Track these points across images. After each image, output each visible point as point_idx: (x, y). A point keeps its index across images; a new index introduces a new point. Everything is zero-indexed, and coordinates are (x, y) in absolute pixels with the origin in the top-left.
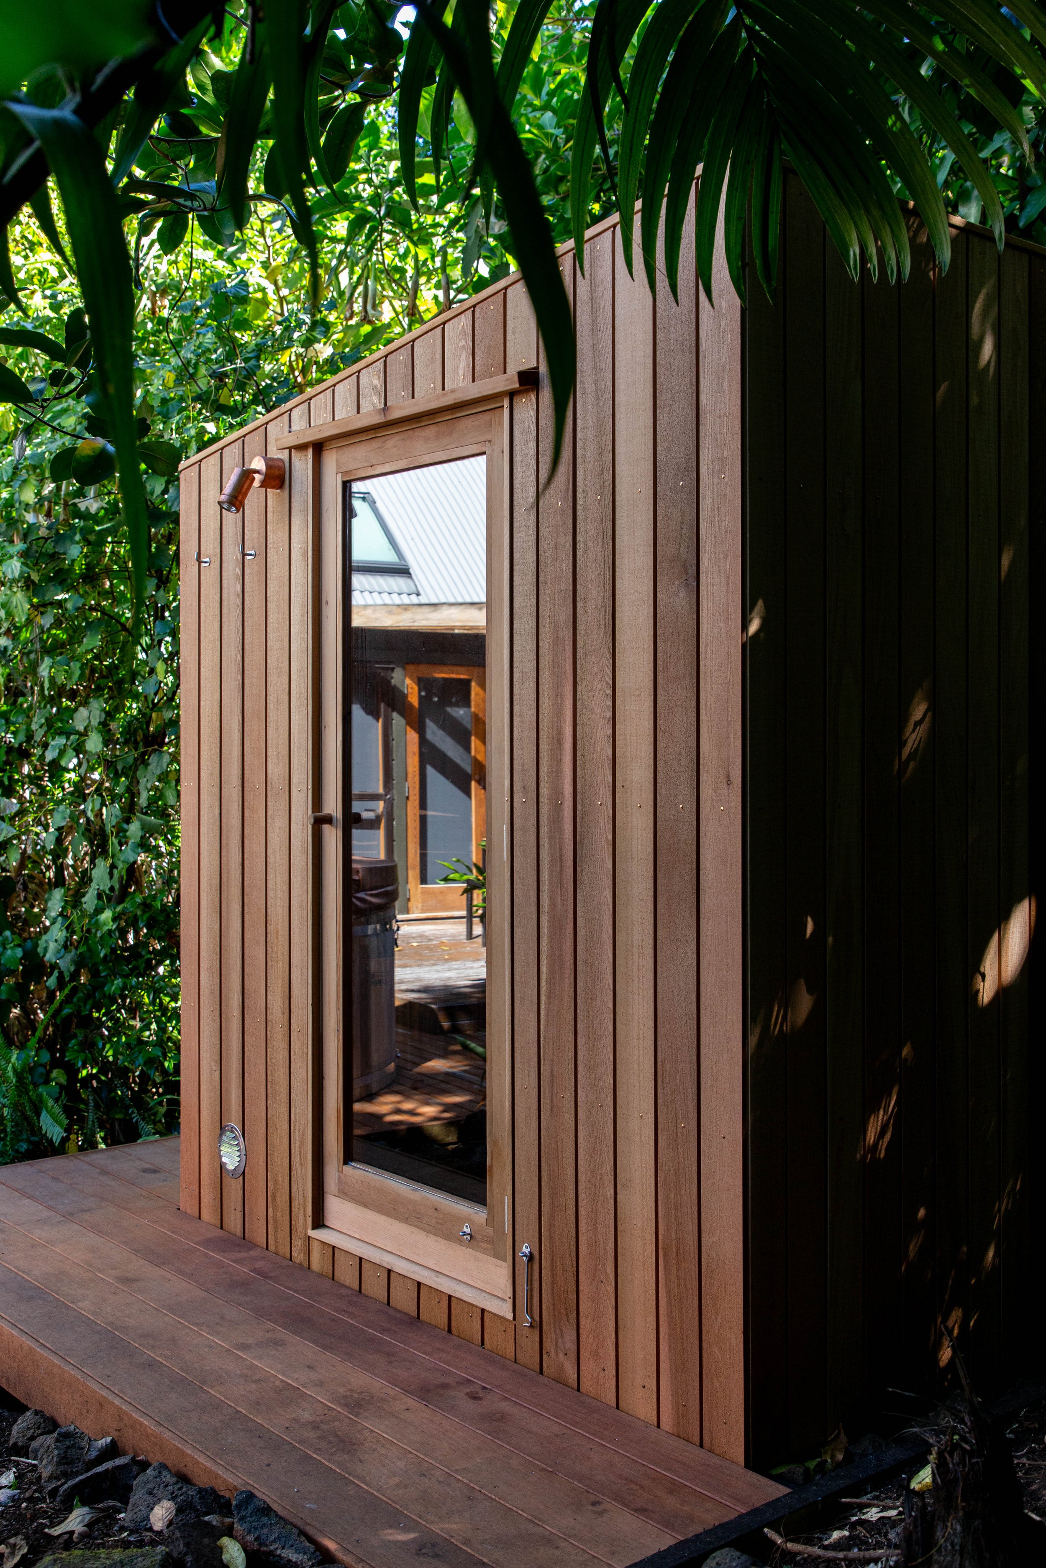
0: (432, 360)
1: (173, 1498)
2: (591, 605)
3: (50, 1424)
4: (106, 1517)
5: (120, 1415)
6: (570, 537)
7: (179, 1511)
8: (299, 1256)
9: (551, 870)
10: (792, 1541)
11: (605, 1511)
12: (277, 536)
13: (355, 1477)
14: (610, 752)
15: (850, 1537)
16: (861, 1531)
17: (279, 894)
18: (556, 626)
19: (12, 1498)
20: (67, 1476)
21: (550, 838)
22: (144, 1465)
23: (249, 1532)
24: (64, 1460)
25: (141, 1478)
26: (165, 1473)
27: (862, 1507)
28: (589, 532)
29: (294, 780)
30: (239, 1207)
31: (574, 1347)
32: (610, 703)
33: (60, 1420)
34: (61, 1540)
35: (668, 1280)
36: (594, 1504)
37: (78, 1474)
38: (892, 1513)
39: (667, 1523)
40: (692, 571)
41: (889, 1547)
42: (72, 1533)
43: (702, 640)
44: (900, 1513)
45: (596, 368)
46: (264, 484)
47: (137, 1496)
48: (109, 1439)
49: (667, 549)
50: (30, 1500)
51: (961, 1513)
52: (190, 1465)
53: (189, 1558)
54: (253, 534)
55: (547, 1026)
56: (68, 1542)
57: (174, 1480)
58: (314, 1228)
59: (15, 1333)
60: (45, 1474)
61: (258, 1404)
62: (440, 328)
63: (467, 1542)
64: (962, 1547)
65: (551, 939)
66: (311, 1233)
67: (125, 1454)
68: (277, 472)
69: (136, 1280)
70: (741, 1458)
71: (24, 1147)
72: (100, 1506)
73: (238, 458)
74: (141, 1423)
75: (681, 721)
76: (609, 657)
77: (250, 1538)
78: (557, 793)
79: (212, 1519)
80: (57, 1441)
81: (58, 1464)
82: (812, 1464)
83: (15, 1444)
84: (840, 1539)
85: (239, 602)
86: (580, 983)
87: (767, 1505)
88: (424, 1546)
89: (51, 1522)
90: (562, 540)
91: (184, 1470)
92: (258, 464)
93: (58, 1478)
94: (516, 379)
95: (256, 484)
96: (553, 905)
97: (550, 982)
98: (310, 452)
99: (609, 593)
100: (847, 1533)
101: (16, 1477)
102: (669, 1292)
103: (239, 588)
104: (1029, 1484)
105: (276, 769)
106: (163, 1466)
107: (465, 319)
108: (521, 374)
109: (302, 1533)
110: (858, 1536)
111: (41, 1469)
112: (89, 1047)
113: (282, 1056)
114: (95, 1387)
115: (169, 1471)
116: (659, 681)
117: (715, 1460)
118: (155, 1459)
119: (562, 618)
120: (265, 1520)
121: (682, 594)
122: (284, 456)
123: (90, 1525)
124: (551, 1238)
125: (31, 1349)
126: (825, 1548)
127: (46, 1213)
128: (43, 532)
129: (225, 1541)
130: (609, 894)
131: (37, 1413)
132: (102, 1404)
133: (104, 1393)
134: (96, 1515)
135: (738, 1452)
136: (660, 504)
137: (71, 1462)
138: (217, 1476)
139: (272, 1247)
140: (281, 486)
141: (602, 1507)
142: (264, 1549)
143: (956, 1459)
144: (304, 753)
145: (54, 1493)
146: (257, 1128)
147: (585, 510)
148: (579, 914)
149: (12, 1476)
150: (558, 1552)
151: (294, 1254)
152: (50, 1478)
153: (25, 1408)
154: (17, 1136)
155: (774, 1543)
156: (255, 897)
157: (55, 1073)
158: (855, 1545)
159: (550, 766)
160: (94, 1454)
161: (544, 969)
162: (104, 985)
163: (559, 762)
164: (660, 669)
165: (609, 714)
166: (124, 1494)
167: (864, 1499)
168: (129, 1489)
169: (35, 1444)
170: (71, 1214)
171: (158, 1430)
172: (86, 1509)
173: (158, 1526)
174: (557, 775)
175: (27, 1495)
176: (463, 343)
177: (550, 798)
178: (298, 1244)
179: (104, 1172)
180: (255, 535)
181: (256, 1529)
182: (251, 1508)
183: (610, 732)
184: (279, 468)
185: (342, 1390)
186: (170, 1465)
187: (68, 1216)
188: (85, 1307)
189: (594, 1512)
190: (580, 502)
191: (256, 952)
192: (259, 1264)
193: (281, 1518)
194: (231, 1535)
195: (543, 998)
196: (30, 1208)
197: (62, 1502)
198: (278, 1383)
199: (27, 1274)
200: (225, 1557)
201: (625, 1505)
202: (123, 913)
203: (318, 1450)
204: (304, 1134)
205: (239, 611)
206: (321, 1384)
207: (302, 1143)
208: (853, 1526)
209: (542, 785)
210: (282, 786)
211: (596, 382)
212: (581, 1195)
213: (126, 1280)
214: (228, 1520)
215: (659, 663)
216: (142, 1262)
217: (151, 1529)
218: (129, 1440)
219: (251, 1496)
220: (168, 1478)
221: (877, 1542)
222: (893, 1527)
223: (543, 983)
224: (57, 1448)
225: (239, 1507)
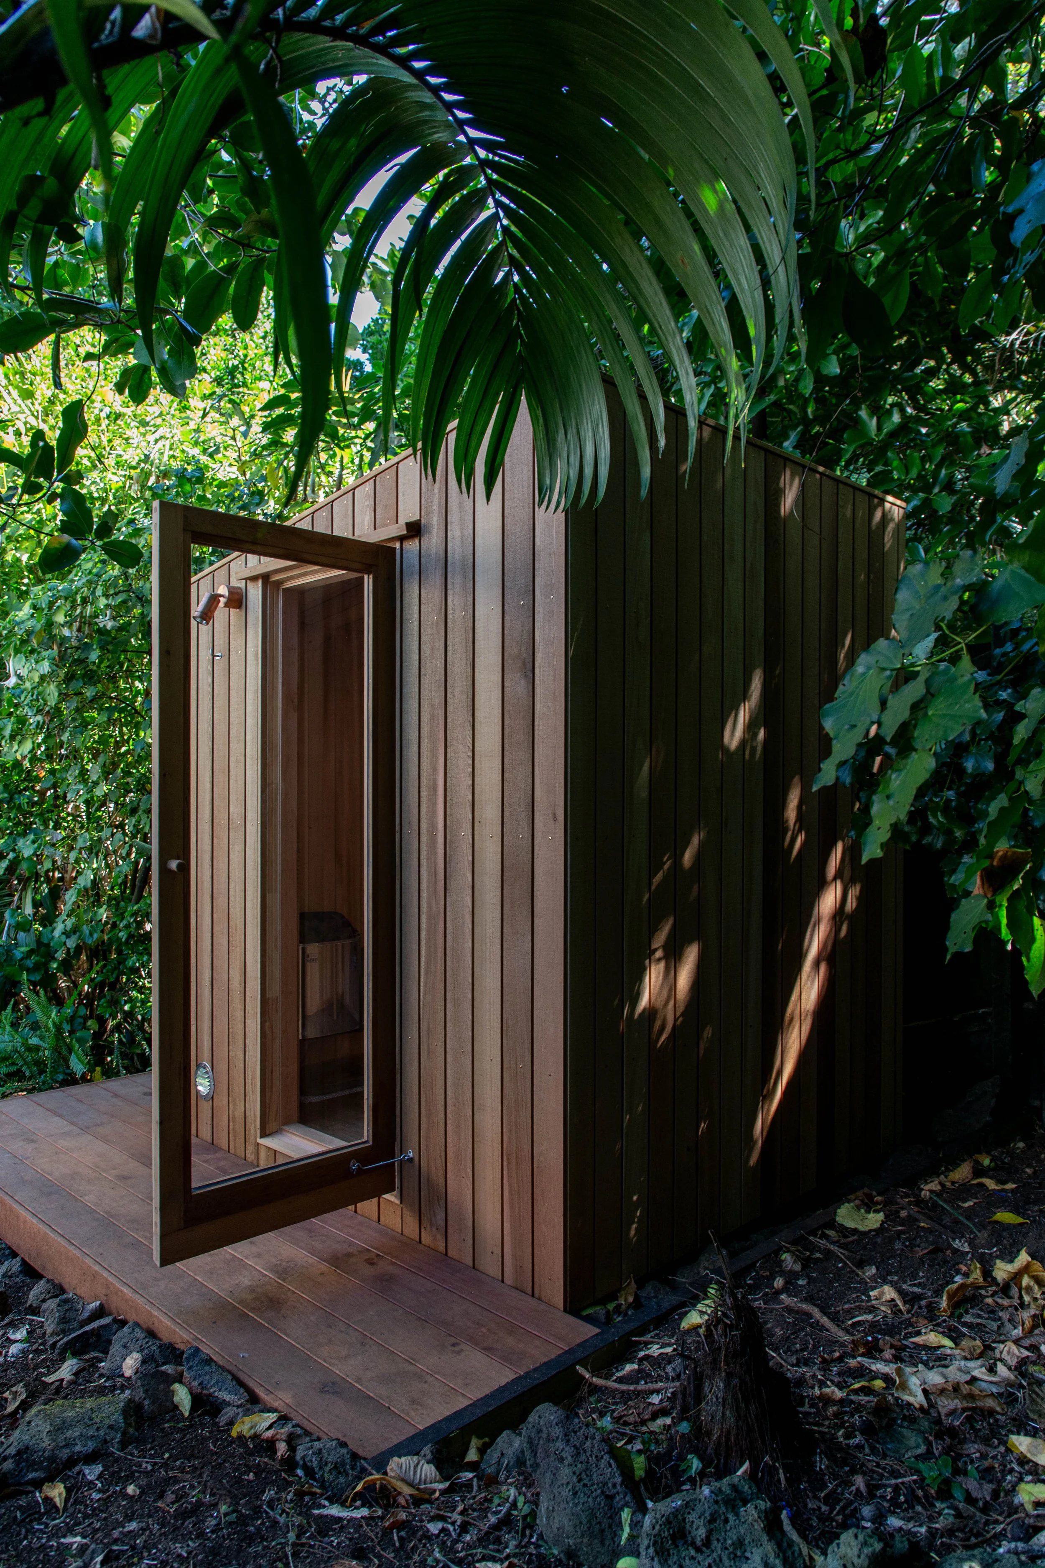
0: (346, 515)
1: (141, 1350)
2: (458, 691)
3: (58, 1290)
4: (90, 1366)
5: (107, 1285)
6: (443, 642)
7: (144, 1362)
8: (251, 1157)
9: (428, 882)
10: (596, 1376)
11: (462, 1350)
12: (237, 643)
13: (279, 1330)
14: (470, 797)
15: (639, 1371)
16: (646, 1366)
17: (238, 899)
18: (433, 706)
19: (23, 1351)
20: (64, 1332)
21: (428, 859)
22: (123, 1323)
23: (195, 1379)
24: (63, 1320)
25: (119, 1334)
26: (137, 1330)
27: (646, 1344)
28: (457, 638)
29: (248, 818)
30: (210, 1122)
31: (443, 1224)
32: (470, 762)
33: (66, 1287)
34: (53, 1387)
35: (509, 1176)
36: (453, 1345)
37: (73, 1330)
38: (669, 1350)
39: (507, 1359)
40: (530, 666)
41: (667, 1379)
42: (62, 1380)
43: (536, 716)
44: (675, 1350)
45: (462, 520)
46: (227, 605)
47: (115, 1349)
48: (98, 1303)
49: (511, 651)
50: (37, 1352)
51: (723, 1374)
52: (156, 1323)
53: (147, 1402)
54: (220, 641)
55: (425, 994)
56: (59, 1389)
57: (143, 1335)
58: (261, 1137)
59: (35, 1221)
60: (49, 1331)
61: (211, 1273)
62: (351, 493)
63: (359, 1381)
64: (724, 1400)
65: (428, 930)
66: (260, 1141)
67: (110, 1314)
68: (236, 597)
69: (129, 1178)
70: (561, 1305)
71: (60, 1077)
72: (87, 1357)
73: (210, 587)
74: (122, 1291)
75: (519, 775)
76: (470, 728)
77: (195, 1383)
78: (433, 827)
79: (168, 1369)
80: (59, 1305)
81: (59, 1323)
82: (611, 1306)
83: (31, 1305)
84: (632, 1371)
85: (210, 690)
86: (448, 963)
87: (578, 1345)
88: (325, 1385)
89: (49, 1371)
90: (437, 645)
91: (152, 1327)
92: (223, 590)
93: (58, 1334)
94: (404, 527)
95: (221, 604)
96: (430, 907)
97: (427, 963)
98: (260, 582)
99: (470, 682)
100: (636, 1366)
101: (28, 1333)
102: (510, 1185)
103: (210, 680)
104: (765, 1323)
105: (236, 810)
106: (137, 1324)
107: (369, 487)
108: (408, 525)
109: (235, 1378)
110: (644, 1370)
111: (46, 1327)
112: (115, 1003)
113: (239, 1014)
114: (89, 1262)
115: (141, 1328)
116: (506, 745)
117: (543, 1307)
118: (132, 1317)
119: (437, 701)
120: (207, 1368)
121: (523, 683)
122: (242, 585)
123: (76, 1374)
124: (427, 1146)
125: (46, 1234)
126: (620, 1380)
127: (70, 1127)
128: (74, 643)
129: (177, 1386)
130: (469, 900)
131: (48, 1281)
132: (95, 1276)
133: (97, 1268)
134: (83, 1365)
135: (558, 1300)
136: (507, 618)
137: (69, 1321)
138: (175, 1332)
139: (232, 1150)
140: (239, 606)
141: (461, 1347)
142: (205, 1392)
143: (720, 1331)
144: (255, 798)
145: (54, 1346)
146: (222, 1066)
147: (453, 622)
148: (448, 914)
149: (25, 1332)
150: (426, 1386)
151: (248, 1155)
152: (53, 1334)
153: (40, 1276)
154: (55, 1071)
155: (584, 1378)
156: (221, 901)
157: (89, 1023)
158: (642, 1378)
159: (428, 808)
160: (86, 1315)
161: (423, 954)
162: (126, 960)
163: (434, 805)
164: (506, 737)
165: (470, 770)
166: (106, 1349)
167: (647, 1338)
168: (110, 1342)
169: (44, 1306)
170: (88, 1128)
171: (135, 1297)
172: (75, 1361)
173: (128, 1373)
174: (433, 814)
175: (34, 1347)
176: (367, 503)
177: (428, 831)
178: (250, 1148)
179: (116, 1095)
180: (222, 642)
181: (200, 1376)
182: (197, 1359)
183: (470, 782)
184: (238, 594)
185: (274, 1260)
186: (142, 1323)
187: (85, 1130)
188: (90, 1199)
189: (454, 1352)
190: (450, 616)
191: (221, 940)
192: (222, 1163)
193: (220, 1366)
194: (181, 1382)
195: (422, 974)
196: (58, 1124)
197: (59, 1354)
198: (227, 1256)
199: (50, 1175)
200: (176, 1399)
201: (477, 1344)
202: (139, 910)
203: (252, 1310)
204: (254, 1071)
205: (210, 696)
206: (259, 1255)
207: (253, 1077)
208: (641, 1360)
209: (422, 821)
210: (240, 822)
211: (462, 529)
212: (449, 1115)
213: (123, 1178)
214: (180, 1368)
215: (506, 733)
216: (137, 1163)
217: (123, 1375)
218: (115, 1303)
219: (197, 1350)
220: (139, 1334)
221: (659, 1375)
222: (669, 1363)
223: (423, 964)
224: (58, 1311)
225: (188, 1359)
